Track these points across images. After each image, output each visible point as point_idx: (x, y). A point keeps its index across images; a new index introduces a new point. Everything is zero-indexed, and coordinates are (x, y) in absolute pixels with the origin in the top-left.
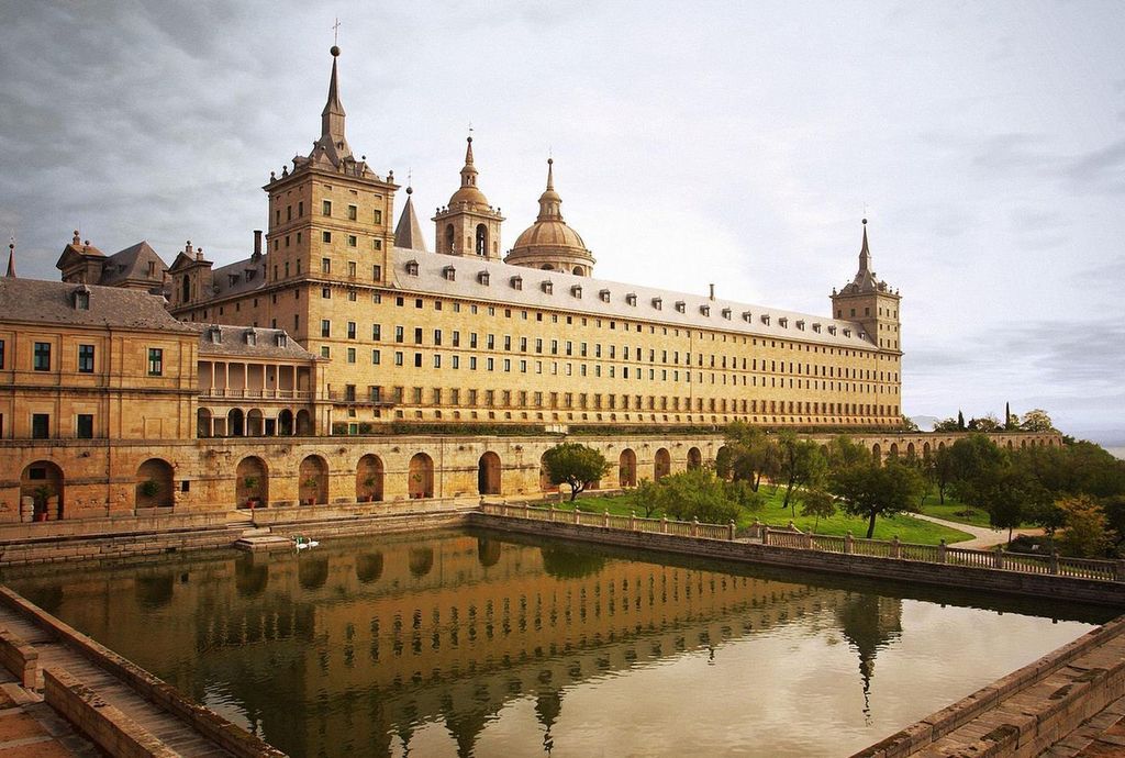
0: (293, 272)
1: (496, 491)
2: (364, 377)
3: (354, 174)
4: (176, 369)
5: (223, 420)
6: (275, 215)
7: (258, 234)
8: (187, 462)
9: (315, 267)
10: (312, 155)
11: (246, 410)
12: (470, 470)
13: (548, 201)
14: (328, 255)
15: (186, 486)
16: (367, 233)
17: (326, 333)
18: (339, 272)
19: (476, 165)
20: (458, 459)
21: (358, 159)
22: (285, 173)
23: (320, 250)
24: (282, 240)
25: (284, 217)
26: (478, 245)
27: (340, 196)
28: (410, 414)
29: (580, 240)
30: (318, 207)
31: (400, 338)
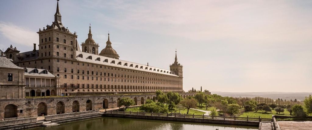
0: (48, 55)
1: (107, 108)
2: (68, 81)
3: (64, 30)
4: (17, 79)
5: (29, 93)
6: (41, 41)
7: (35, 45)
8: (22, 104)
9: (55, 54)
10: (52, 25)
11: (36, 90)
12: (101, 103)
13: (109, 43)
14: (58, 51)
15: (21, 111)
16: (69, 46)
17: (58, 71)
18: (61, 56)
19: (92, 33)
20: (98, 101)
21: (66, 28)
22: (44, 29)
23: (56, 50)
24: (44, 47)
25: (44, 41)
26: (93, 52)
27: (61, 36)
28: (81, 91)
29: (116, 52)
30: (55, 39)
31: (78, 73)
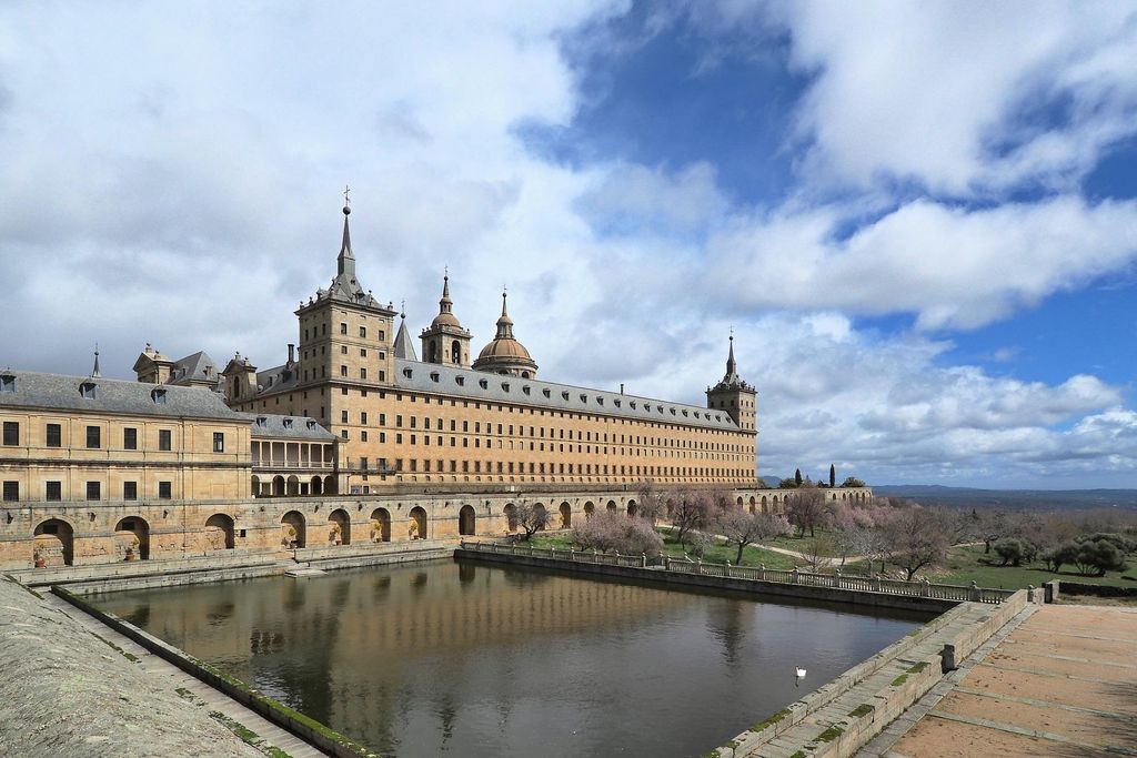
0: (319, 375)
1: (472, 533)
2: (373, 451)
3: (363, 304)
4: (235, 447)
5: (269, 484)
6: (304, 334)
7: (291, 346)
8: (246, 515)
9: (335, 373)
10: (331, 289)
11: (286, 477)
12: (454, 518)
13: (503, 325)
14: (345, 363)
15: (243, 533)
16: (374, 347)
17: (345, 420)
18: (353, 376)
19: (451, 298)
21: (367, 293)
22: (311, 302)
23: (337, 360)
24: (310, 353)
25: (311, 335)
26: (453, 355)
27: (353, 319)
28: (407, 477)
29: (526, 352)
30: (336, 328)
31: (399, 424)
